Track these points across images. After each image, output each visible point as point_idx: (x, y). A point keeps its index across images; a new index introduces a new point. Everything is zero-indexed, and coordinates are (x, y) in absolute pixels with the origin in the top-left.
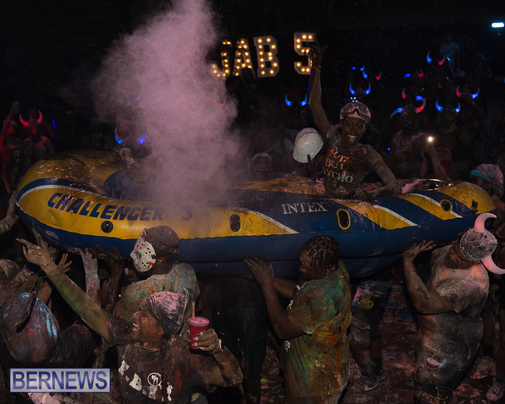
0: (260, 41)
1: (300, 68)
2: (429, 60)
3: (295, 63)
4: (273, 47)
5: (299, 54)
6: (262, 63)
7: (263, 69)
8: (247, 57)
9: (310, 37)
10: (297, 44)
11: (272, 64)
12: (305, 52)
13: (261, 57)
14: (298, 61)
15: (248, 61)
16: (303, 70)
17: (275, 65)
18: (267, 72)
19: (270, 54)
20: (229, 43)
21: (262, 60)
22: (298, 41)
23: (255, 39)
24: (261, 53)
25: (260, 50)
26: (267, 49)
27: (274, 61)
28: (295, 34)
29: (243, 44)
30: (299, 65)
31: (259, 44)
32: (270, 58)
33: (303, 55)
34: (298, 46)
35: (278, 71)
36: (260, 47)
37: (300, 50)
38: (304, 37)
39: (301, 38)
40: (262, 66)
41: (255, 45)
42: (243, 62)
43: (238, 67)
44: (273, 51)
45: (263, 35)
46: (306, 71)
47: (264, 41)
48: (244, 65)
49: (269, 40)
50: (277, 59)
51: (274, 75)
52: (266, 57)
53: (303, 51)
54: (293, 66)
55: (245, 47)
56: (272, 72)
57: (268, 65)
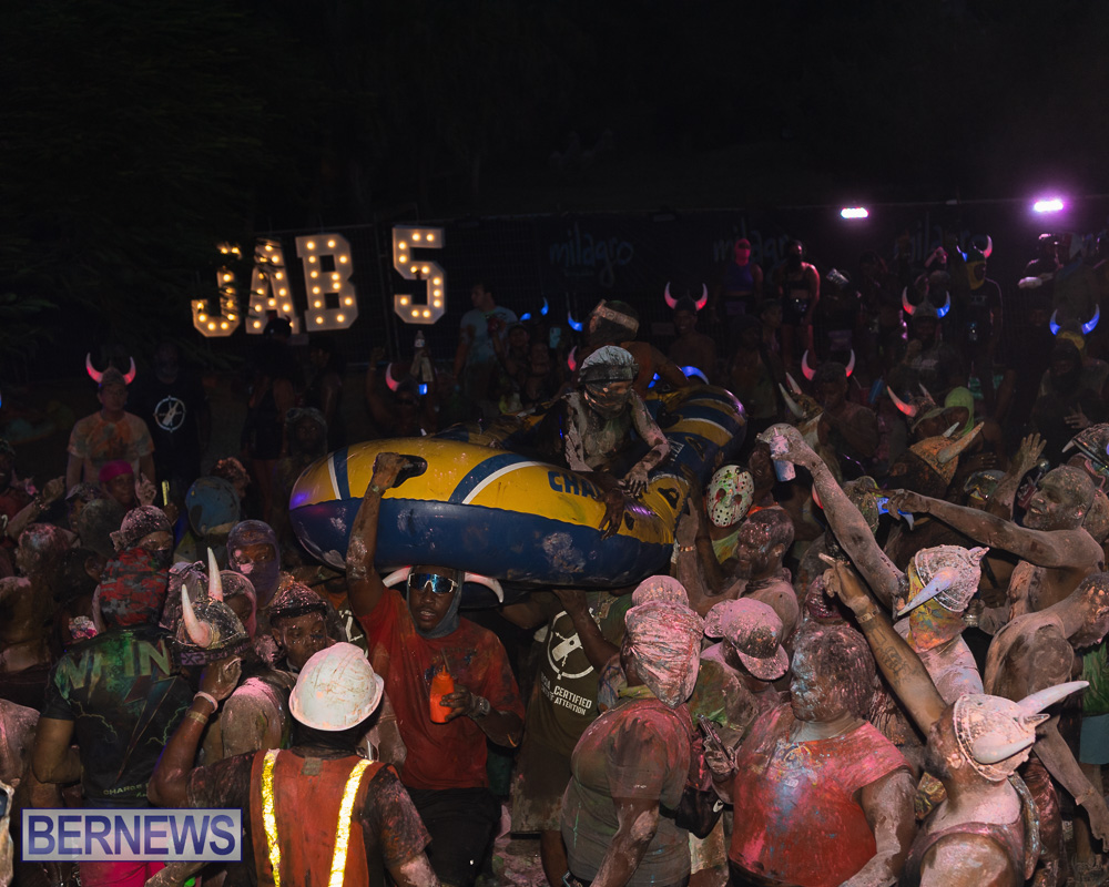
0: (311, 245)
1: (407, 310)
3: (396, 297)
4: (343, 259)
5: (406, 277)
6: (316, 297)
7: (318, 312)
8: (280, 284)
9: (430, 238)
10: (400, 252)
11: (340, 300)
12: (419, 273)
13: (315, 282)
14: (403, 292)
15: (283, 292)
16: (415, 313)
17: (348, 301)
18: (330, 319)
19: (335, 276)
20: (224, 251)
21: (316, 290)
22: (402, 246)
23: (298, 240)
24: (314, 274)
25: (312, 267)
26: (327, 264)
27: (345, 292)
28: (394, 231)
29: (270, 253)
30: (404, 301)
31: (308, 253)
32: (337, 286)
33: (414, 278)
34: (403, 259)
35: (355, 316)
36: (312, 259)
37: (406, 267)
38: (416, 237)
39: (408, 239)
40: (318, 304)
41: (299, 255)
42: (270, 294)
43: (258, 308)
44: (342, 269)
45: (318, 229)
46: (421, 316)
47: (321, 246)
48: (272, 303)
49: (331, 244)
50: (352, 288)
51: (347, 326)
52: (324, 282)
53: (414, 269)
54: (391, 304)
55: (276, 259)
56: (341, 318)
57: (332, 301)
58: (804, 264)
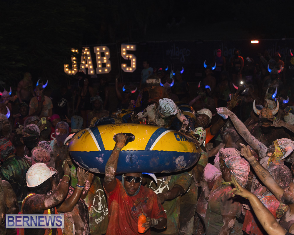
0: (98, 49)
1: (125, 68)
2: (205, 66)
3: (122, 64)
4: (107, 53)
5: (125, 59)
6: (99, 64)
7: (100, 68)
8: (89, 60)
9: (132, 47)
10: (123, 52)
11: (106, 65)
12: (129, 58)
13: (99, 60)
14: (124, 63)
15: (90, 63)
16: (127, 69)
17: (109, 65)
18: (103, 70)
19: (105, 58)
20: (73, 51)
21: (99, 62)
22: (124, 50)
23: (94, 48)
24: (99, 58)
25: (98, 55)
26: (103, 55)
27: (108, 63)
28: (122, 46)
29: (86, 52)
30: (124, 66)
31: (97, 51)
32: (105, 61)
33: (127, 59)
34: (124, 54)
35: (110, 69)
36: (98, 53)
37: (125, 56)
38: (128, 47)
39: (126, 48)
40: (100, 66)
41: (95, 52)
42: (86, 63)
43: (83, 67)
44: (107, 56)
45: (100, 45)
46: (129, 70)
47: (101, 49)
48: (87, 65)
49: (104, 49)
50: (110, 62)
51: (108, 73)
52: (102, 60)
53: (127, 57)
54: (120, 66)
55: (88, 53)
56: (106, 70)
57: (104, 65)
58: (239, 57)
